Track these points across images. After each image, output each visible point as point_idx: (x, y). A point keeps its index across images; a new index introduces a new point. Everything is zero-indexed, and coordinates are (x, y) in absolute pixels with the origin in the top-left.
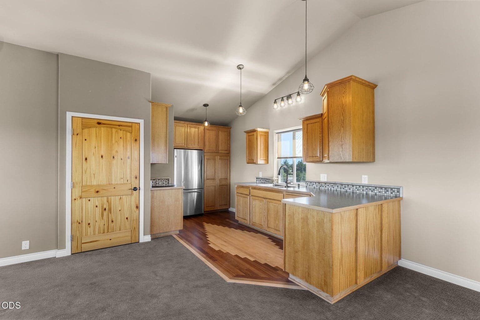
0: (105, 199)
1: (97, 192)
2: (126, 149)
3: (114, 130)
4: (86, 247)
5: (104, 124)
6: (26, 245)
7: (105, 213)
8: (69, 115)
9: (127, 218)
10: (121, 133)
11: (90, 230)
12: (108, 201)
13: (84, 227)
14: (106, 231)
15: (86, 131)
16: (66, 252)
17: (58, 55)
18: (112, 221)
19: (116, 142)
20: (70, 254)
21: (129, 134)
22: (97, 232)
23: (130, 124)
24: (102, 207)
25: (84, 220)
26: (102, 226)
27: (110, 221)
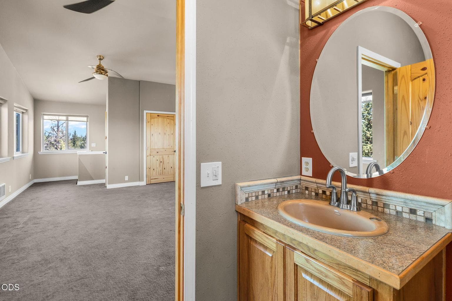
0: (161, 157)
1: (158, 152)
2: (171, 129)
3: (165, 119)
4: (153, 181)
5: (160, 116)
6: (127, 178)
7: (161, 164)
8: (145, 112)
9: (171, 167)
10: (168, 121)
11: (154, 173)
12: (162, 158)
13: (152, 171)
14: (162, 174)
15: (152, 120)
16: (144, 183)
17: (139, 82)
18: (165, 169)
19: (166, 125)
20: (146, 184)
21: (172, 121)
22: (157, 174)
23: (173, 116)
24: (160, 160)
25: (151, 168)
26: (160, 171)
27: (163, 169)
